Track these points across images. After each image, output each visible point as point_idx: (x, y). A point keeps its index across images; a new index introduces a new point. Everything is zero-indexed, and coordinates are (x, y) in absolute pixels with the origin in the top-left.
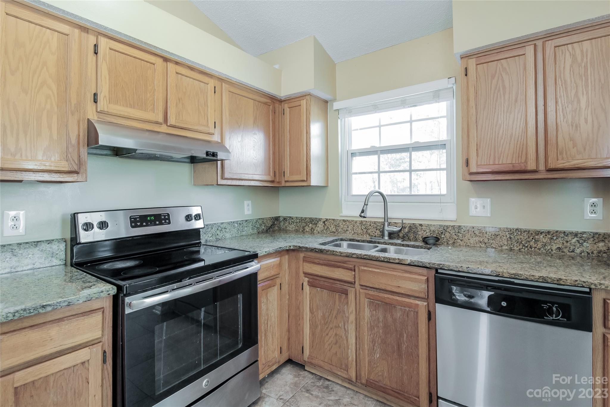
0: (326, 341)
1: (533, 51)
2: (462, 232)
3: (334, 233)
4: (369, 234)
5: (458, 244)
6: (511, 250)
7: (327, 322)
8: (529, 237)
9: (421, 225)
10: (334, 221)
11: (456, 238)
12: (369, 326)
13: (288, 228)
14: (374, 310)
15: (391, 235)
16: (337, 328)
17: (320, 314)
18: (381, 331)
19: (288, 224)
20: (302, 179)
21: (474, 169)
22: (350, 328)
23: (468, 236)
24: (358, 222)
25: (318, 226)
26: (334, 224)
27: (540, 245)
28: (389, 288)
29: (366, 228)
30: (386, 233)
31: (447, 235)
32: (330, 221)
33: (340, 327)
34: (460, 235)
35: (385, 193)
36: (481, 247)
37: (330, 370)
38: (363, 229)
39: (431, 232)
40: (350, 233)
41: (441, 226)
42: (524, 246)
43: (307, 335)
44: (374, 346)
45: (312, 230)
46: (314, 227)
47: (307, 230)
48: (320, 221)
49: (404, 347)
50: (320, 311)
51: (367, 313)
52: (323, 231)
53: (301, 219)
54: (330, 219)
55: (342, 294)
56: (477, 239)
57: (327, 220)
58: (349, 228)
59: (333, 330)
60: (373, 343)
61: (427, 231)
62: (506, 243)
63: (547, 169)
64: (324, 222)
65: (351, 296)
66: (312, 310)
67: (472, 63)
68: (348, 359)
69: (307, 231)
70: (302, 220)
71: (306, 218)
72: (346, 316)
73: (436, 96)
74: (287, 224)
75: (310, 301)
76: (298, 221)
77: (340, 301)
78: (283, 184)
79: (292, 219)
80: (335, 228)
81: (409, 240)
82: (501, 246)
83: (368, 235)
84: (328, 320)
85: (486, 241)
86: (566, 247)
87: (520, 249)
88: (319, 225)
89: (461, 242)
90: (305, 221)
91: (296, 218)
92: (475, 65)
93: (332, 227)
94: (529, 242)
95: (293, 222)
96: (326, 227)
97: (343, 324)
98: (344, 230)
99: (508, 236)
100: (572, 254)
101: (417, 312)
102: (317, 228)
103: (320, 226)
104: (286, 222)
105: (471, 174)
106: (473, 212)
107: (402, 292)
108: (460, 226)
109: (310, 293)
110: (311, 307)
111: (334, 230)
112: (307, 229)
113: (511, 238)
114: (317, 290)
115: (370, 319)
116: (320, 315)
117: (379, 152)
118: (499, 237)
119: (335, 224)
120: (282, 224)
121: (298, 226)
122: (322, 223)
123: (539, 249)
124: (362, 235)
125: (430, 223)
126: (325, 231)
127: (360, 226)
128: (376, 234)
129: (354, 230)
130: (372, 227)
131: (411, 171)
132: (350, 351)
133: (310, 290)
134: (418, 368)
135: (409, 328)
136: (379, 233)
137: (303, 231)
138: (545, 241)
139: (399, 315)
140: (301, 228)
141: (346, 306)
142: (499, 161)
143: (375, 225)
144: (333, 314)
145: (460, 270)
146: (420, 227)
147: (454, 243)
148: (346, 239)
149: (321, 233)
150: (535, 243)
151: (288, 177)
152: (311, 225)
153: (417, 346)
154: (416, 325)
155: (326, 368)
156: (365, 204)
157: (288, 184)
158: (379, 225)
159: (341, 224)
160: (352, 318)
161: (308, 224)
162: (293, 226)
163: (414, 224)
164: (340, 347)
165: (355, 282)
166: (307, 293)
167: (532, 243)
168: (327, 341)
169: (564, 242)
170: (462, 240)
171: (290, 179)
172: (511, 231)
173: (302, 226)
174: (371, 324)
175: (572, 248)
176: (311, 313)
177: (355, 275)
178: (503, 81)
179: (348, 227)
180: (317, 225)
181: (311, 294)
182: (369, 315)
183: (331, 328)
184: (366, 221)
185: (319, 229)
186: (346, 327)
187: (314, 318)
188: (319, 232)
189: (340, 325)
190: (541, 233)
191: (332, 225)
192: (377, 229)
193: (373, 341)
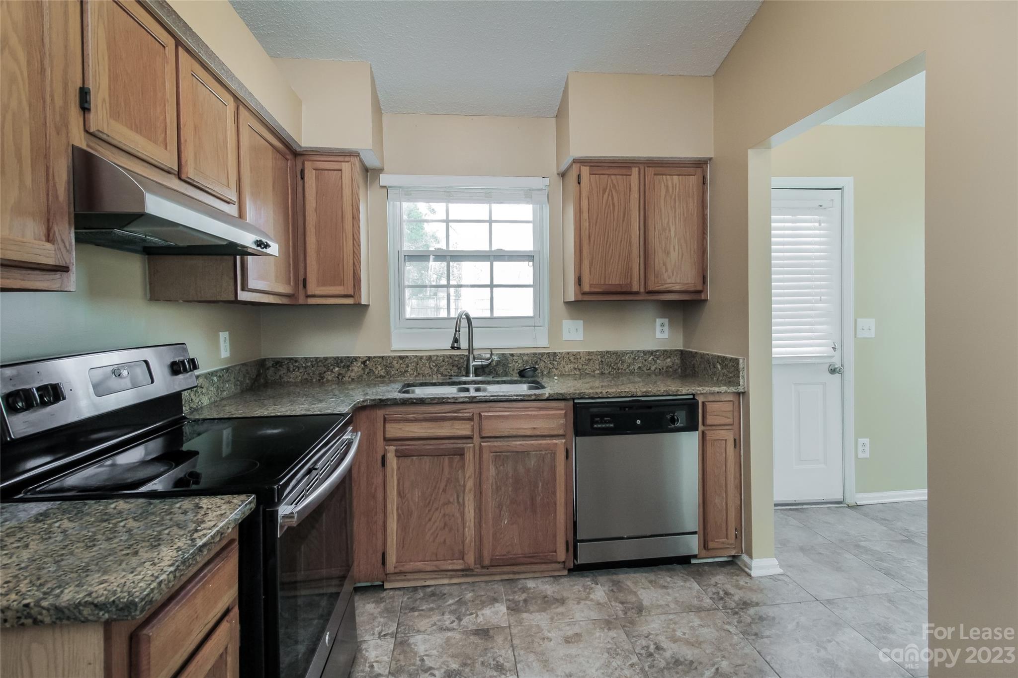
0: (427, 530)
1: (637, 173)
2: (557, 360)
3: (384, 377)
4: (442, 374)
5: (553, 374)
6: (602, 373)
7: (429, 502)
8: (617, 359)
9: (512, 355)
10: (383, 359)
11: (551, 366)
12: (494, 487)
13: (285, 379)
14: (501, 466)
15: (479, 371)
16: (446, 507)
17: (417, 493)
18: (510, 489)
19: (285, 371)
20: (346, 294)
21: (586, 288)
22: (467, 499)
23: (563, 363)
24: (425, 358)
25: (352, 370)
26: (382, 364)
27: (625, 366)
28: (521, 433)
29: (436, 365)
30: (472, 369)
31: (542, 364)
32: (374, 360)
33: (450, 502)
34: (555, 363)
35: (472, 315)
36: (575, 374)
37: (435, 569)
38: (432, 367)
39: (525, 363)
40: (410, 375)
41: (535, 354)
42: (613, 368)
43: (392, 534)
44: (500, 512)
45: (340, 377)
46: (343, 371)
47: (329, 378)
48: (356, 360)
49: (539, 499)
50: (417, 490)
51: (491, 471)
52: (362, 376)
53: (316, 360)
54: (375, 357)
55: (455, 455)
56: (571, 366)
57: (369, 358)
58: (410, 368)
59: (439, 510)
60: (499, 507)
61: (520, 361)
62: (598, 367)
63: (647, 291)
64: (364, 363)
65: (469, 456)
66: (402, 493)
67: (585, 171)
68: (463, 542)
69: (328, 381)
70: (317, 363)
71: (326, 359)
72: (460, 485)
73: (527, 196)
74: (282, 372)
75: (398, 480)
76: (309, 364)
77: (451, 466)
78: (301, 301)
79: (296, 361)
80: (384, 370)
81: (498, 375)
82: (594, 371)
83: (439, 375)
84: (430, 500)
85: (580, 367)
86: (645, 366)
87: (609, 372)
88: (354, 368)
89: (556, 371)
90: (326, 363)
91: (304, 360)
92: (588, 175)
93: (380, 368)
94: (617, 364)
95: (298, 367)
96: (367, 370)
97: (455, 496)
98: (400, 372)
99: (600, 360)
100: (649, 371)
101: (555, 454)
102: (349, 373)
103: (356, 369)
104: (280, 368)
105: (584, 294)
106: (566, 336)
107: (538, 433)
108: (555, 353)
109: (399, 468)
110: (401, 488)
111: (382, 373)
112: (329, 376)
113: (602, 361)
114: (412, 459)
115: (495, 479)
116: (417, 495)
117: (448, 258)
118: (592, 361)
119: (385, 364)
120: (271, 372)
121: (309, 374)
122: (359, 364)
123: (625, 370)
124: (430, 375)
125: (522, 352)
126: (365, 376)
127: (428, 364)
128: (452, 372)
129: (417, 371)
130: (447, 363)
131: (492, 286)
132: (467, 529)
133: (398, 464)
134: (555, 518)
135: (545, 474)
136: (457, 371)
137: (319, 380)
138: (629, 362)
139: (533, 463)
140: (315, 376)
141: (460, 471)
142: (609, 282)
143: (451, 360)
144: (439, 488)
145: (600, 395)
146: (511, 358)
147: (548, 373)
148: (415, 384)
149: (358, 380)
150: (622, 365)
151: (312, 288)
152: (337, 369)
153: (554, 493)
154: (553, 469)
155: (428, 569)
156: (456, 331)
157: (311, 301)
158: (457, 359)
159: (395, 362)
160: (470, 484)
161: (332, 367)
162: (298, 373)
163: (503, 354)
164: (451, 530)
165: (473, 435)
166: (393, 469)
167: (619, 365)
168: (429, 530)
169: (644, 361)
170: (557, 369)
171: (317, 293)
172: (603, 354)
173: (317, 372)
174: (496, 484)
175: (649, 365)
176: (401, 497)
177: (473, 426)
178: (613, 199)
179: (408, 367)
180: (350, 369)
181: (401, 469)
182: (494, 474)
183: (437, 509)
184: (437, 356)
185: (353, 374)
186: (461, 500)
187: (406, 503)
188: (353, 379)
189: (451, 500)
190: (627, 354)
191: (379, 367)
192: (453, 366)
193: (500, 506)
